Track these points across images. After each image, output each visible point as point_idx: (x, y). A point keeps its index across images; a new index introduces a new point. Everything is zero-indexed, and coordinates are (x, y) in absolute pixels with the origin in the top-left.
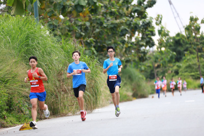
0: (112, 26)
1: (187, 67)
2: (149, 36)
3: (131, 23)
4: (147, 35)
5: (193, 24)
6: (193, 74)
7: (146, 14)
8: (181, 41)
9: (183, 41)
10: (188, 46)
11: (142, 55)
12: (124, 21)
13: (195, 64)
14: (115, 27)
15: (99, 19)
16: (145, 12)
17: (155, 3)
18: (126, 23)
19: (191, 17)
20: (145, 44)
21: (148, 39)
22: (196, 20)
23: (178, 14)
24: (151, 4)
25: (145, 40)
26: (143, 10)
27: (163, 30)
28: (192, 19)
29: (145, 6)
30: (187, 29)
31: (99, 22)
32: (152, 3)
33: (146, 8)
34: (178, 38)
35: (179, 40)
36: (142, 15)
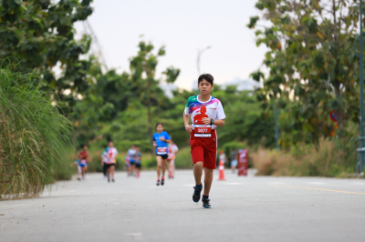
0: (30, 47)
1: (128, 131)
2: (80, 71)
4: (77, 69)
5: (144, 55)
6: (137, 142)
7: (72, 31)
9: (120, 85)
10: (128, 93)
11: (67, 104)
12: (52, 40)
13: (143, 126)
14: (34, 49)
15: (12, 33)
16: (71, 28)
17: (90, 12)
19: (140, 43)
20: (72, 84)
21: (78, 77)
22: (150, 48)
24: (83, 14)
25: (73, 78)
26: (68, 24)
27: (93, 62)
28: (142, 46)
29: (72, 17)
30: (135, 63)
31: (11, 38)
32: (85, 12)
33: (75, 20)
34: (111, 79)
35: (113, 83)
36: (66, 31)
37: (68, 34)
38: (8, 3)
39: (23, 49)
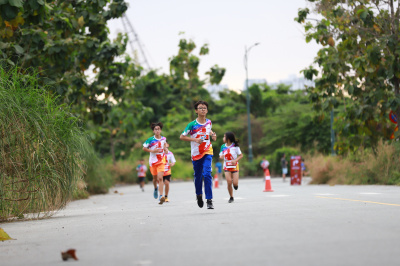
0: (58, 50)
2: (115, 74)
3: (97, 46)
4: (111, 72)
5: (186, 54)
7: (106, 30)
8: (158, 87)
9: (162, 86)
10: (170, 96)
14: (62, 51)
15: (37, 35)
16: (104, 26)
17: (124, 8)
18: (85, 44)
19: (181, 41)
20: (106, 89)
21: (113, 80)
22: (191, 47)
23: (136, 35)
24: (117, 10)
25: (108, 82)
26: (101, 22)
27: (130, 63)
28: (183, 45)
29: (106, 14)
30: (175, 63)
31: (36, 41)
32: (119, 8)
33: (108, 18)
34: (152, 81)
35: (154, 84)
36: (99, 31)
37: (101, 34)
38: (31, 3)
39: (49, 53)
